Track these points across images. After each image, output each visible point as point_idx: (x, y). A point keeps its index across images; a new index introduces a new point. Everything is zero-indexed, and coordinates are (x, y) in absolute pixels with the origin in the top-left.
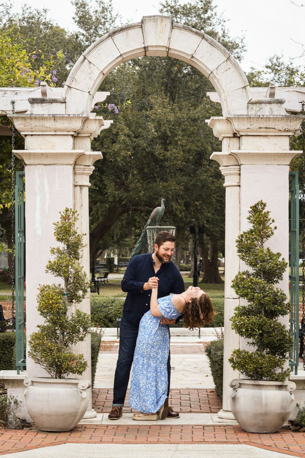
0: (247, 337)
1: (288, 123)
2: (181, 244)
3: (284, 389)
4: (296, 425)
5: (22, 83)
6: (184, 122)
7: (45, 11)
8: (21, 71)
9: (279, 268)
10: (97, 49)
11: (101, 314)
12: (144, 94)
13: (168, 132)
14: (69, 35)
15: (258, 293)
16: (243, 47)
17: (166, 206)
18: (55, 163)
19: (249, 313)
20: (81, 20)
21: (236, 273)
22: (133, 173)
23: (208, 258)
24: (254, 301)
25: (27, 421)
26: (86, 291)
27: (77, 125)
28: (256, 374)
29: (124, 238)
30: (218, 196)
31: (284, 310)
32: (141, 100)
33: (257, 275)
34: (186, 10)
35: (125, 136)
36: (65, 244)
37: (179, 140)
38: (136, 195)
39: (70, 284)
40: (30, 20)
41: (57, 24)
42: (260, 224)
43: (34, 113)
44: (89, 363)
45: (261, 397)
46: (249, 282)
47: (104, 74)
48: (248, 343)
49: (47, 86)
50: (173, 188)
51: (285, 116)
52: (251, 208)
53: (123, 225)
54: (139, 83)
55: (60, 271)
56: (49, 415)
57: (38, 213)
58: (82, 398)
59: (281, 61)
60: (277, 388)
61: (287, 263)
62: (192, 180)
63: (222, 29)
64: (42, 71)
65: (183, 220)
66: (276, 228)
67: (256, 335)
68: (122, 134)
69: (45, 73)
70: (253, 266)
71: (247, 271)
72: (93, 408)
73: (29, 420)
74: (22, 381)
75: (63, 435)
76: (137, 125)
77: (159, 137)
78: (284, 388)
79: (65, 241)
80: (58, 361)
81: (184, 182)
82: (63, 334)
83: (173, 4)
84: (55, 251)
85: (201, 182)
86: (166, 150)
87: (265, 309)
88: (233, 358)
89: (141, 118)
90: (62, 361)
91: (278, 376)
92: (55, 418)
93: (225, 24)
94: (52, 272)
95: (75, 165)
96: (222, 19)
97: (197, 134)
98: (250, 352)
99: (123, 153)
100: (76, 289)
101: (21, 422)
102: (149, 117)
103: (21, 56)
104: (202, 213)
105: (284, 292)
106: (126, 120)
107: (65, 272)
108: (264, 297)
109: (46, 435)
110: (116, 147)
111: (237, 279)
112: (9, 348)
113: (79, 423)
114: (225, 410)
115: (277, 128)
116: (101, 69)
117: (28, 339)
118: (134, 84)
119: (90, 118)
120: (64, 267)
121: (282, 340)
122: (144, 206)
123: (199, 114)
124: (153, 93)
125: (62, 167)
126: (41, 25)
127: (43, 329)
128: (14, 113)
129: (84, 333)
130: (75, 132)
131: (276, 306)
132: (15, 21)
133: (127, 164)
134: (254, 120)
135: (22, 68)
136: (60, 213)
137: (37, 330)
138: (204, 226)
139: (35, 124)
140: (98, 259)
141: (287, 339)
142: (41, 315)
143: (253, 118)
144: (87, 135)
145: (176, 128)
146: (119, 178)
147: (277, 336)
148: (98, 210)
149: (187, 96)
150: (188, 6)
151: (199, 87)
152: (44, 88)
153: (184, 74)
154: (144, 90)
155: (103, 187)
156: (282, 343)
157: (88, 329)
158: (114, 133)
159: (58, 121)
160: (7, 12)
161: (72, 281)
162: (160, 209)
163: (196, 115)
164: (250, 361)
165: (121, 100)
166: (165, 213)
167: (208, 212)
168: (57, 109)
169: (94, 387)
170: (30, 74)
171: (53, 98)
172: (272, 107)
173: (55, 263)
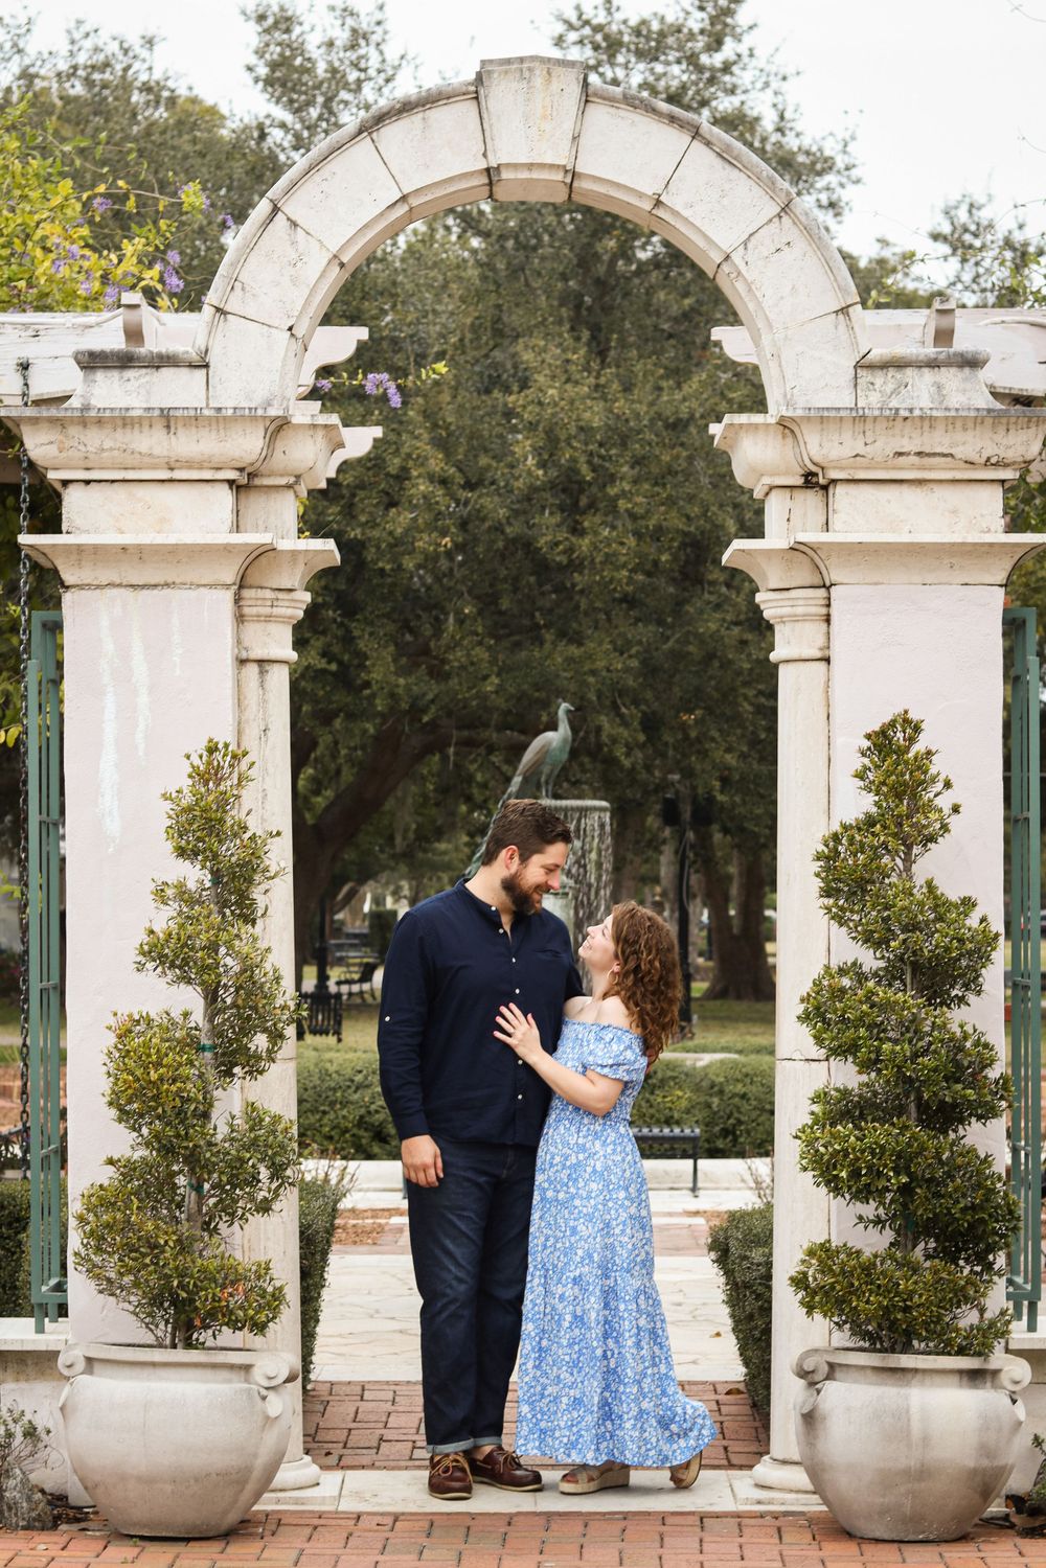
0: (856, 1196)
1: (1000, 436)
2: (631, 862)
3: (989, 1384)
4: (1034, 1512)
5: (58, 297)
6: (639, 432)
7: (150, 42)
8: (52, 256)
9: (970, 953)
10: (317, 178)
11: (345, 1112)
12: (498, 333)
13: (584, 469)
14: (234, 126)
15: (896, 1042)
16: (847, 169)
17: (574, 729)
18: (170, 581)
19: (861, 1113)
20: (278, 74)
21: (817, 970)
22: (458, 612)
23: (727, 910)
24: (879, 1071)
25: (72, 1501)
26: (281, 1036)
27: (247, 445)
28: (890, 1329)
29: (428, 840)
30: (761, 693)
31: (987, 1103)
32: (486, 356)
33: (890, 975)
34: (648, 38)
35: (432, 482)
36: (203, 867)
37: (623, 494)
38: (470, 689)
39: (223, 1011)
40: (96, 76)
41: (190, 88)
42: (899, 796)
43: (94, 402)
44: (293, 1294)
45: (908, 1412)
46: (861, 1002)
47: (342, 265)
48: (860, 1218)
49: (146, 309)
50: (600, 664)
51: (989, 411)
52: (868, 737)
53: (425, 796)
54: (480, 296)
55: (187, 964)
56: (148, 1481)
57: (109, 758)
58: (267, 1418)
59: (984, 215)
60: (965, 1379)
61: (997, 935)
62: (668, 638)
63: (775, 105)
64: (129, 254)
65: (639, 777)
66: (956, 809)
67: (887, 1189)
68: (419, 476)
69: (140, 262)
70: (877, 945)
71: (854, 964)
72: (307, 1452)
73: (78, 1495)
74: (52, 1356)
75: (197, 1550)
76: (475, 442)
77: (552, 486)
78: (989, 1379)
79: (206, 859)
80: (181, 1286)
81: (640, 643)
82: (198, 1188)
83: (601, 18)
84: (170, 892)
85: (702, 642)
86: (577, 530)
87: (919, 1098)
88: (805, 1274)
89: (487, 419)
90: (195, 1285)
91: (965, 1338)
92: (169, 1488)
93: (785, 86)
94: (160, 969)
95: (241, 587)
96: (773, 69)
97: (688, 475)
98: (867, 1253)
99: (423, 542)
100: (246, 1031)
101: (49, 1503)
102: (518, 415)
103: (56, 201)
104: (704, 754)
105: (989, 1038)
106: (435, 426)
107: (205, 969)
108: (915, 1055)
109: (137, 1550)
110: (401, 520)
111: (818, 993)
112: (8, 1238)
113: (255, 1508)
114: (780, 1457)
115: (958, 456)
116: (334, 250)
117: (75, 1206)
118: (463, 300)
119: (295, 421)
120: (203, 949)
121: (981, 1208)
122: (501, 728)
123: (694, 404)
124: (530, 332)
125: (193, 594)
126: (136, 92)
127: (128, 1170)
128: (26, 404)
129: (274, 1186)
130: (241, 470)
131: (959, 1087)
132: (43, 78)
133: (438, 579)
134: (878, 428)
135: (58, 245)
136: (188, 757)
137: (107, 1176)
138: (711, 800)
139: (97, 443)
140: (339, 916)
141: (999, 1206)
142: (120, 1120)
143: (875, 418)
144: (283, 481)
145: (613, 452)
146: (411, 631)
147: (964, 1196)
148: (336, 743)
149: (654, 340)
150: (655, 26)
151: (692, 309)
152: (132, 315)
153: (641, 264)
154: (499, 319)
155: (356, 662)
156: (982, 1221)
157: (289, 1172)
158: (392, 470)
159: (180, 431)
160: (15, 45)
161: (229, 1001)
162: (555, 739)
163: (684, 410)
164: (866, 1283)
165: (417, 355)
166: (574, 753)
167: (729, 750)
168: (177, 390)
169: (312, 1376)
170: (86, 264)
171: (164, 351)
172: (943, 381)
173: (170, 935)
